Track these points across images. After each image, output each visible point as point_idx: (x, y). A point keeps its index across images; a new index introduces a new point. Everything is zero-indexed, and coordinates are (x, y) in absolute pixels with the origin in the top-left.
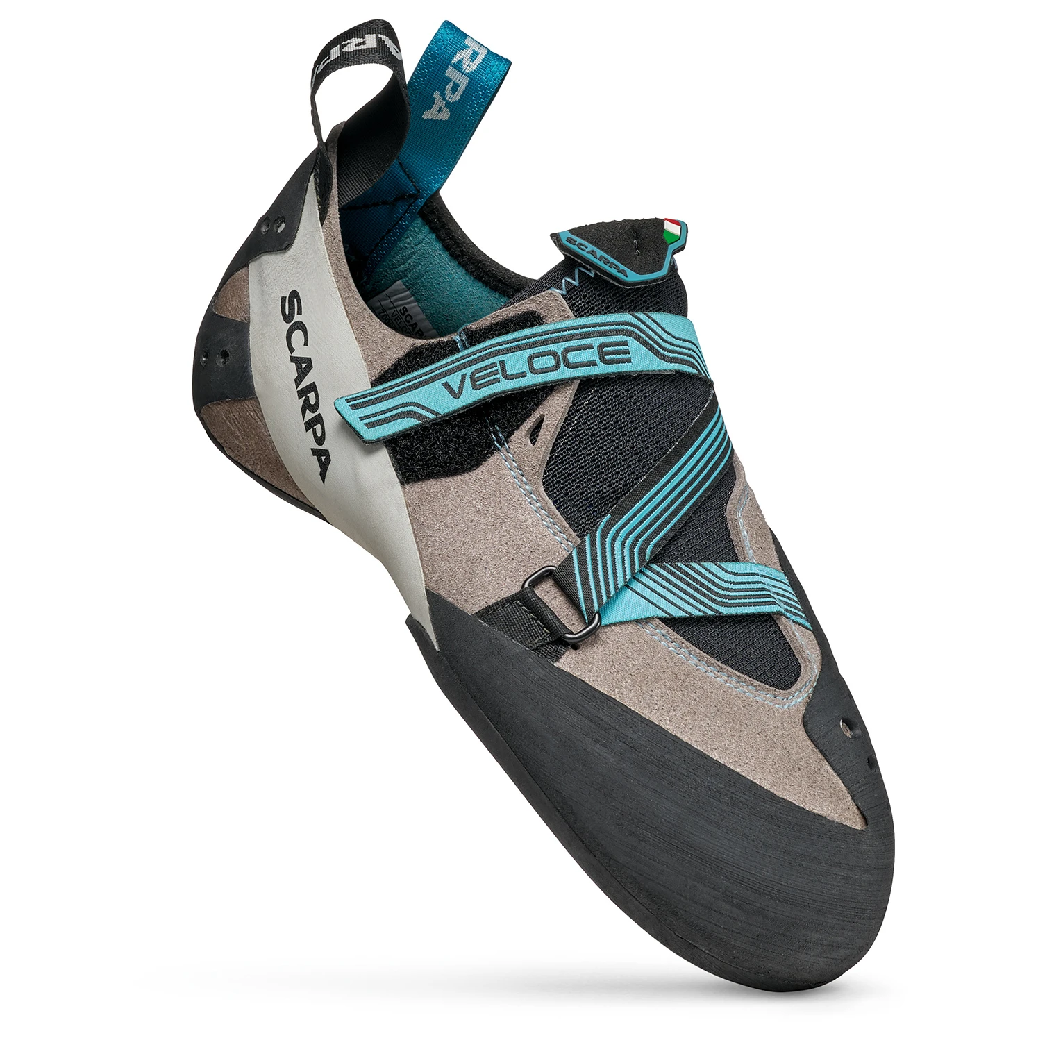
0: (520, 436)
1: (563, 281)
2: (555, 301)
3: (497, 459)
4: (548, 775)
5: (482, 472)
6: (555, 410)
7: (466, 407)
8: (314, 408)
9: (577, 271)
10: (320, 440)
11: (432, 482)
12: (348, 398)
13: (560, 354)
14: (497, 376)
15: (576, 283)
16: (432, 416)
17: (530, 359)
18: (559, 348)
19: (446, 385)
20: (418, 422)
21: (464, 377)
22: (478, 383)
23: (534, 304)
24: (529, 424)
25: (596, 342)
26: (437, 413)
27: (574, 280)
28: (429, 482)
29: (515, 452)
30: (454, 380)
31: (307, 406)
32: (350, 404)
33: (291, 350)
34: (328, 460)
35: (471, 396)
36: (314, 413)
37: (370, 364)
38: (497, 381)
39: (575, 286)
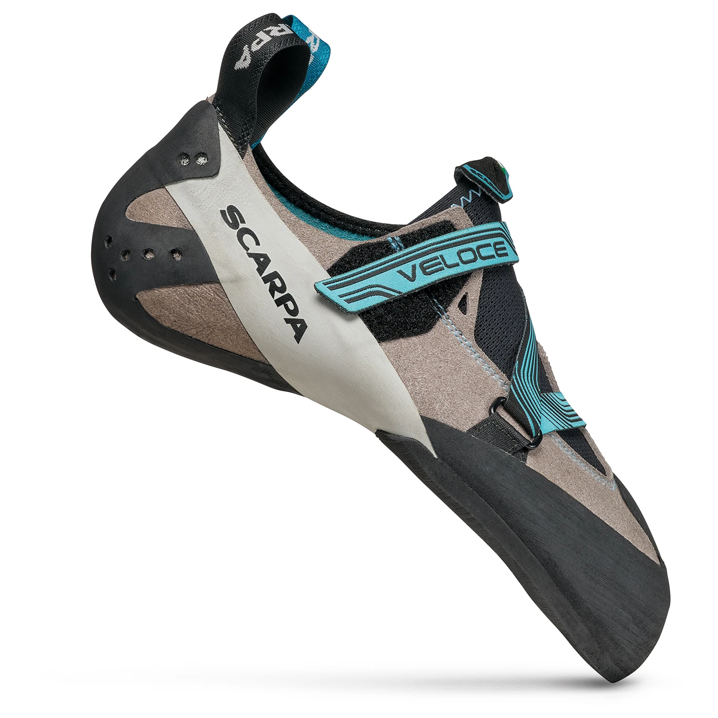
0: (454, 308)
1: (461, 199)
2: (462, 214)
3: (441, 324)
4: (540, 541)
5: (435, 333)
6: (473, 290)
7: (421, 287)
8: (283, 289)
9: (470, 192)
10: (295, 312)
11: (402, 340)
12: (325, 282)
13: (475, 250)
14: (441, 266)
15: (470, 201)
16: (397, 294)
17: (459, 253)
18: (473, 245)
19: (400, 272)
20: (387, 299)
21: (414, 267)
22: (427, 271)
23: (448, 215)
24: (458, 299)
25: (491, 241)
26: (400, 293)
27: (469, 199)
28: (399, 340)
29: (454, 319)
30: (407, 268)
31: (273, 289)
32: (327, 286)
33: (247, 249)
34: (304, 326)
35: (423, 281)
36: (283, 293)
37: (320, 259)
38: (442, 269)
39: (469, 203)
